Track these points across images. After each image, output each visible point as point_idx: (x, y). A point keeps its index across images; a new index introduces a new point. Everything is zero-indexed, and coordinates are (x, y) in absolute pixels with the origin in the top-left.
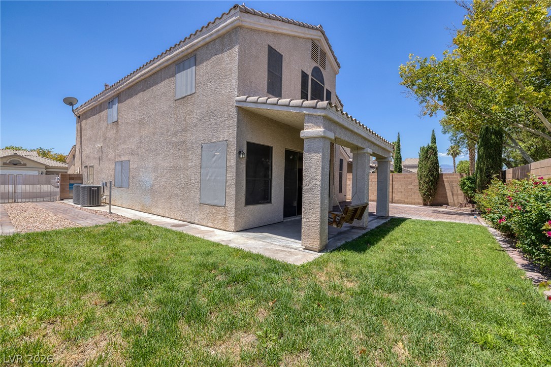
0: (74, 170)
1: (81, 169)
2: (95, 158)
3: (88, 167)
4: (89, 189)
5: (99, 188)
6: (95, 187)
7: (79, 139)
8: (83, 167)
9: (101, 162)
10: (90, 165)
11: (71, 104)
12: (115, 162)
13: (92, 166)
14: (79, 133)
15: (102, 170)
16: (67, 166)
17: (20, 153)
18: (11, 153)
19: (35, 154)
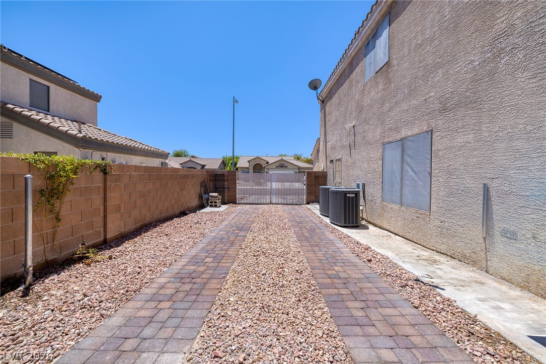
0: (319, 167)
1: (325, 165)
2: (343, 147)
3: (334, 161)
4: (343, 195)
5: (357, 194)
6: (352, 192)
7: (323, 130)
8: (328, 162)
9: (353, 151)
10: (337, 158)
11: (315, 88)
12: (383, 144)
13: (339, 160)
14: (323, 121)
15: (354, 163)
16: (311, 166)
17: (284, 158)
18: (280, 158)
19: (293, 158)
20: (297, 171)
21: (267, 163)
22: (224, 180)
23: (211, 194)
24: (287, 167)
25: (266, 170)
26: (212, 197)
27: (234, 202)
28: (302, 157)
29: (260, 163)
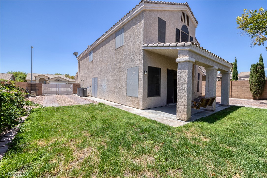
0: (77, 82)
2: (85, 77)
4: (83, 90)
5: (86, 89)
6: (85, 89)
7: (79, 69)
8: (81, 81)
9: (87, 78)
10: (83, 80)
11: (76, 55)
12: (92, 78)
14: (79, 67)
15: (87, 82)
16: (75, 81)
17: (59, 76)
18: (57, 76)
19: (64, 76)
20: (67, 83)
21: (49, 78)
22: (36, 87)
23: (31, 92)
24: (61, 80)
25: (48, 82)
26: (32, 93)
27: (42, 95)
28: (70, 76)
29: (44, 78)
